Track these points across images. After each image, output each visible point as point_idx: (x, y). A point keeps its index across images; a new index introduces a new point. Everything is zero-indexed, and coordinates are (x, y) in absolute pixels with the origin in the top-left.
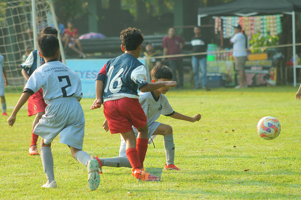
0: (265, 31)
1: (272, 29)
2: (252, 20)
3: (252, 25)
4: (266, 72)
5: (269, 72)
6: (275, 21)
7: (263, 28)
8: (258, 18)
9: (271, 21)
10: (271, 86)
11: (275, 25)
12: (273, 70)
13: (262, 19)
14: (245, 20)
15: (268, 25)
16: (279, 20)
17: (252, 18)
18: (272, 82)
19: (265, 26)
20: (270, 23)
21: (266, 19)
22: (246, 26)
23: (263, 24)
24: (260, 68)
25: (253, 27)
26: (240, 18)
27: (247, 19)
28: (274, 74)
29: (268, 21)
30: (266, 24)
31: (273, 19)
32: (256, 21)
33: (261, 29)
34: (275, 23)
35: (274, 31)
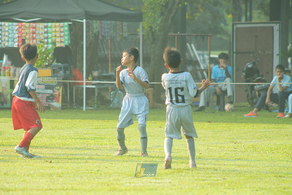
0: (50, 40)
1: (58, 40)
2: (34, 28)
3: (34, 33)
4: (50, 91)
5: (54, 91)
6: (62, 29)
7: (47, 38)
8: (42, 25)
9: (57, 29)
10: (56, 109)
11: (62, 34)
12: (58, 90)
13: (46, 27)
14: (24, 26)
15: (54, 34)
16: (66, 28)
17: (34, 24)
18: (57, 104)
19: (50, 35)
20: (55, 31)
21: (51, 27)
22: (27, 34)
23: (47, 32)
24: (43, 87)
25: (34, 35)
26: (20, 24)
27: (27, 25)
28: (59, 95)
29: (54, 29)
30: (51, 33)
31: (59, 27)
32: (39, 28)
33: (45, 39)
34: (61, 32)
35: (61, 42)
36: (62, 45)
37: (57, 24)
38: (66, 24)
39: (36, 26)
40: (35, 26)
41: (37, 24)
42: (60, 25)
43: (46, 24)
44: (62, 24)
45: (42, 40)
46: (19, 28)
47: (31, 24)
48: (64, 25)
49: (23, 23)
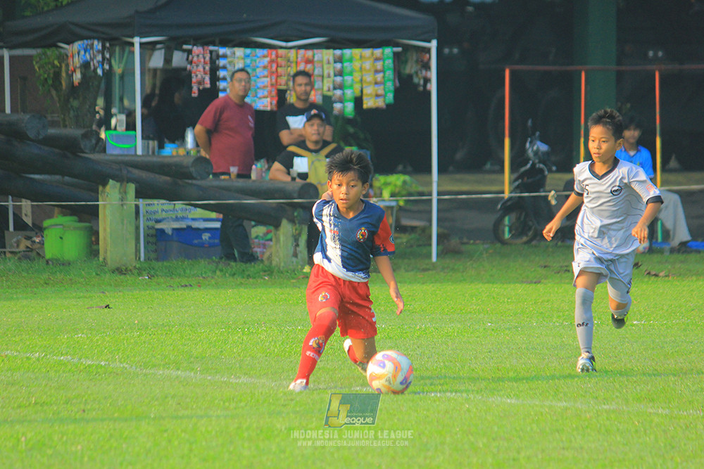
0: (349, 93)
1: (369, 90)
2: (310, 61)
7: (341, 87)
8: (328, 54)
9: (367, 65)
11: (379, 77)
13: (339, 60)
14: (284, 57)
15: (357, 76)
16: (389, 62)
17: (309, 53)
19: (348, 79)
20: (362, 69)
21: (351, 60)
26: (274, 53)
27: (292, 54)
29: (357, 64)
30: (351, 73)
31: (372, 60)
32: (321, 61)
33: (335, 88)
34: (377, 72)
35: (377, 96)
36: (380, 103)
37: (367, 52)
38: (388, 51)
39: (313, 56)
40: (311, 58)
41: (315, 51)
42: (373, 54)
43: (338, 52)
44: (378, 52)
45: (329, 90)
46: (271, 62)
47: (302, 52)
48: (383, 53)
49: (280, 51)
